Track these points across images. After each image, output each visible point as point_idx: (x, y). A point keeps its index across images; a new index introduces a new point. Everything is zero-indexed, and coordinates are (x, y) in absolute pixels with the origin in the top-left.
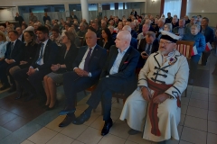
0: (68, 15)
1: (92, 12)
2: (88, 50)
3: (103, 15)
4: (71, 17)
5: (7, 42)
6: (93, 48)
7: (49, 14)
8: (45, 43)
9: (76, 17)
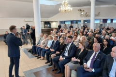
0: (82, 25)
1: (96, 24)
2: (94, 54)
3: (103, 26)
4: (84, 26)
5: (52, 41)
6: (97, 53)
7: (73, 25)
8: (70, 44)
9: (86, 27)
